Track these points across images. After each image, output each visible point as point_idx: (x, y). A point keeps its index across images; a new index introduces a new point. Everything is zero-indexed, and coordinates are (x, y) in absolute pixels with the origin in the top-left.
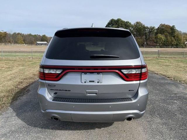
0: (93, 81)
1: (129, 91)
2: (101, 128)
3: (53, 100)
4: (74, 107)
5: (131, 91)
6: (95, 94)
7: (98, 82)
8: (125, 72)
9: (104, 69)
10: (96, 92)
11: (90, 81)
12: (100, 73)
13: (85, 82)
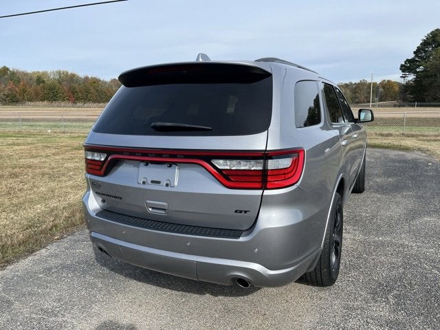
0: (158, 182)
1: (236, 211)
2: (216, 296)
3: (96, 215)
4: (124, 232)
5: (241, 212)
6: (163, 212)
7: (167, 185)
8: (221, 164)
9: (174, 156)
10: (164, 205)
11: (153, 182)
12: (173, 166)
13: (144, 183)
